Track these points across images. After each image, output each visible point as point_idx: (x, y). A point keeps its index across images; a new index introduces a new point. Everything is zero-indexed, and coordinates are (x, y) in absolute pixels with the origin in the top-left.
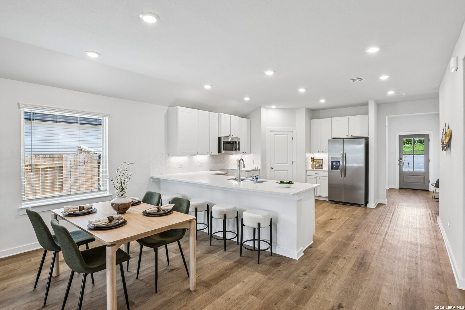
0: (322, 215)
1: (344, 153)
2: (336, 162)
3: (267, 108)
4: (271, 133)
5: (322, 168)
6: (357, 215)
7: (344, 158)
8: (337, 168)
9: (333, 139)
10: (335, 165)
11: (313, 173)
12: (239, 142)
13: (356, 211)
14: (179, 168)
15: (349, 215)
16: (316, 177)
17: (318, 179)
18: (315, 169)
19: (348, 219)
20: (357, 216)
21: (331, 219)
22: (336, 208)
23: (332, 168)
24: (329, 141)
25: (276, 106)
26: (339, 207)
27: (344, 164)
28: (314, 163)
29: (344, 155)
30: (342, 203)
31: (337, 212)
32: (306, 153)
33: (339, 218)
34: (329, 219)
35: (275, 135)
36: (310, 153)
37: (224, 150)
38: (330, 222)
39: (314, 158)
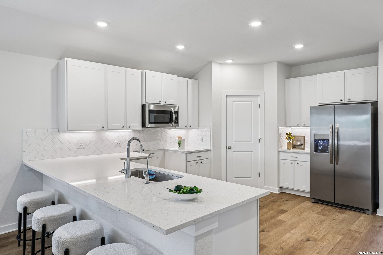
0: (295, 228)
1: (336, 126)
2: (323, 140)
3: (221, 64)
4: (228, 98)
5: (304, 149)
6: (356, 231)
7: (336, 135)
8: (324, 151)
9: (319, 105)
10: (322, 145)
11: (289, 156)
12: (176, 112)
13: (356, 223)
14: (78, 148)
15: (342, 232)
16: (293, 162)
17: (296, 164)
18: (292, 150)
19: (340, 240)
20: (357, 235)
21: (308, 240)
22: (321, 213)
23: (316, 150)
24: (312, 108)
25: (233, 60)
26: (327, 213)
27: (336, 144)
28: (291, 141)
29: (336, 130)
30: (332, 204)
31: (322, 222)
32: (278, 127)
33: (323, 238)
34: (305, 239)
35: (233, 101)
36: (286, 127)
37: (150, 122)
38: (305, 248)
39: (290, 134)
